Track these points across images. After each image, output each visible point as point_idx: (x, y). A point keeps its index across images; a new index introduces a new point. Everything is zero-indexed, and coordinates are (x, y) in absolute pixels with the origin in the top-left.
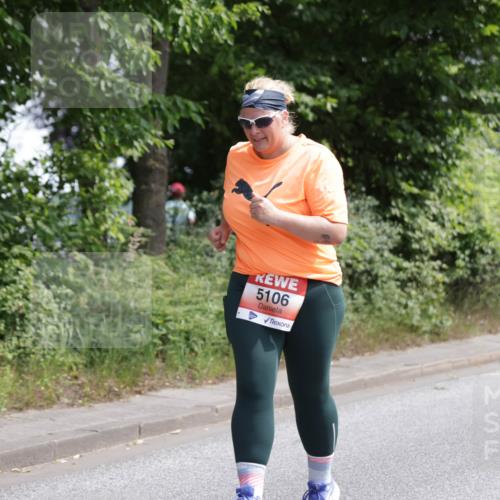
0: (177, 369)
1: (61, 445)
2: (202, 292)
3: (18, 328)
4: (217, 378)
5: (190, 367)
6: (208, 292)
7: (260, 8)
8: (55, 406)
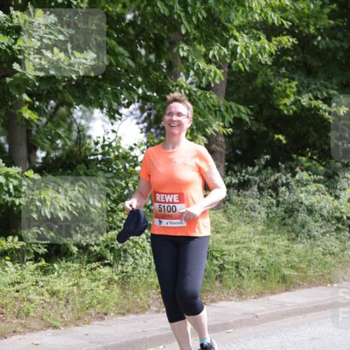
0: (230, 288)
1: (151, 339)
2: (248, 236)
3: (122, 259)
4: (257, 294)
5: (238, 287)
6: (252, 235)
7: (291, 40)
8: (147, 312)
